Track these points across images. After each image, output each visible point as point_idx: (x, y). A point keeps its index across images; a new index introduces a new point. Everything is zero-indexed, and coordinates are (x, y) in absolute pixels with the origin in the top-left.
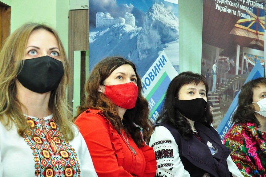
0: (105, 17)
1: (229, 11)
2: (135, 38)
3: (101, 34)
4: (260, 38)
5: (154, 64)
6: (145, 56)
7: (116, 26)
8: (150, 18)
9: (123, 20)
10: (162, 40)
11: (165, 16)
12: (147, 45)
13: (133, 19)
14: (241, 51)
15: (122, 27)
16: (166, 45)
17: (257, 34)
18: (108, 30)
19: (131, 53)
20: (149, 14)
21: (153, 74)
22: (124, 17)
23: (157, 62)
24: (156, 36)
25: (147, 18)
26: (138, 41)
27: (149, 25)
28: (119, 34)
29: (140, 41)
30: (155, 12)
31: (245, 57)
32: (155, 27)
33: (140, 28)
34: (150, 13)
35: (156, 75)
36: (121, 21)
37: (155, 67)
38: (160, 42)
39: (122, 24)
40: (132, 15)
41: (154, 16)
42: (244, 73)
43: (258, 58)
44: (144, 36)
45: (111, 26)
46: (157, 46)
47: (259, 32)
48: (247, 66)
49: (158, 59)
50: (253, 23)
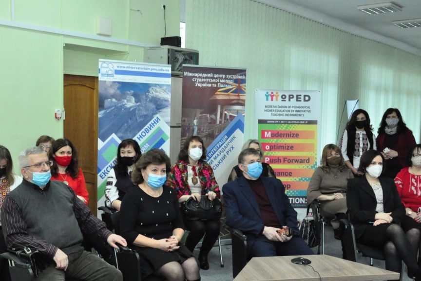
0: (112, 101)
1: (210, 85)
2: (135, 110)
3: (108, 111)
4: (241, 98)
5: (150, 123)
6: (142, 119)
7: (119, 105)
8: (147, 96)
9: (125, 101)
10: (156, 108)
11: (160, 93)
12: (144, 113)
13: (133, 99)
14: (222, 109)
15: (124, 105)
16: (160, 110)
17: (239, 96)
18: (113, 108)
19: (131, 119)
20: (146, 94)
21: (148, 129)
22: (125, 99)
23: (152, 121)
24: (152, 106)
25: (144, 97)
26: (137, 112)
27: (146, 100)
28: (121, 109)
29: (138, 111)
30: (151, 92)
31: (226, 112)
32: (151, 101)
33: (138, 104)
34: (147, 94)
35: (151, 129)
36: (124, 102)
37: (150, 125)
38: (155, 110)
39: (124, 103)
40: (132, 97)
41: (150, 94)
42: (225, 122)
43: (239, 111)
44: (141, 108)
45: (115, 106)
46: (152, 112)
47: (240, 94)
48: (228, 117)
49: (153, 119)
50: (234, 89)
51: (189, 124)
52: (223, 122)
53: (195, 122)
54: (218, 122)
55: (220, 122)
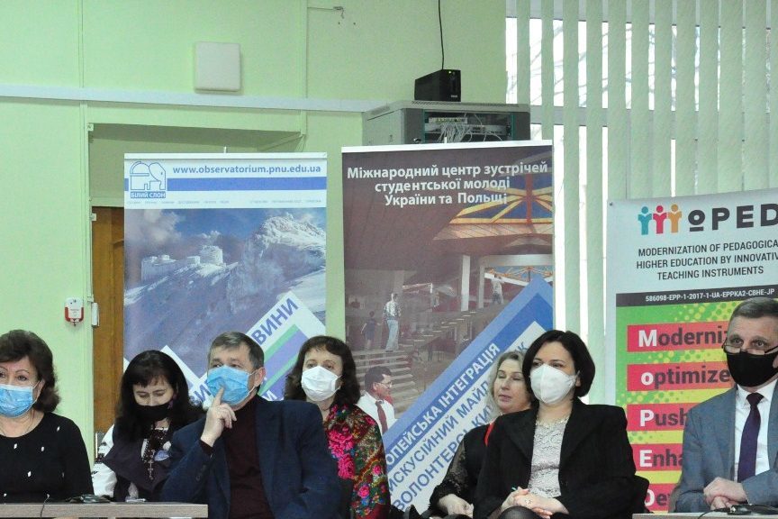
0: (159, 261)
1: (432, 200)
2: (224, 282)
3: (150, 289)
4: (540, 230)
5: (267, 316)
6: (244, 307)
7: (181, 270)
8: (259, 245)
9: (197, 259)
10: (285, 275)
11: (296, 233)
12: (250, 288)
13: (219, 254)
15: (195, 269)
16: (297, 280)
17: (530, 225)
18: (164, 280)
19: (212, 306)
20: (254, 238)
21: (263, 332)
22: (198, 254)
23: (273, 311)
24: (274, 270)
25: (250, 246)
26: (229, 286)
27: (256, 255)
28: (187, 281)
29: (234, 285)
30: (269, 232)
32: (269, 256)
33: (233, 266)
34: (259, 236)
35: (270, 333)
36: (193, 262)
37: (268, 321)
38: (282, 279)
39: (193, 266)
40: (216, 248)
41: (267, 238)
43: (533, 271)
44: (242, 276)
45: (170, 274)
46: (273, 287)
47: (534, 220)
49: (278, 306)
50: (512, 206)
51: (372, 314)
52: (481, 305)
53: (391, 307)
54: (465, 306)
55: (473, 305)
